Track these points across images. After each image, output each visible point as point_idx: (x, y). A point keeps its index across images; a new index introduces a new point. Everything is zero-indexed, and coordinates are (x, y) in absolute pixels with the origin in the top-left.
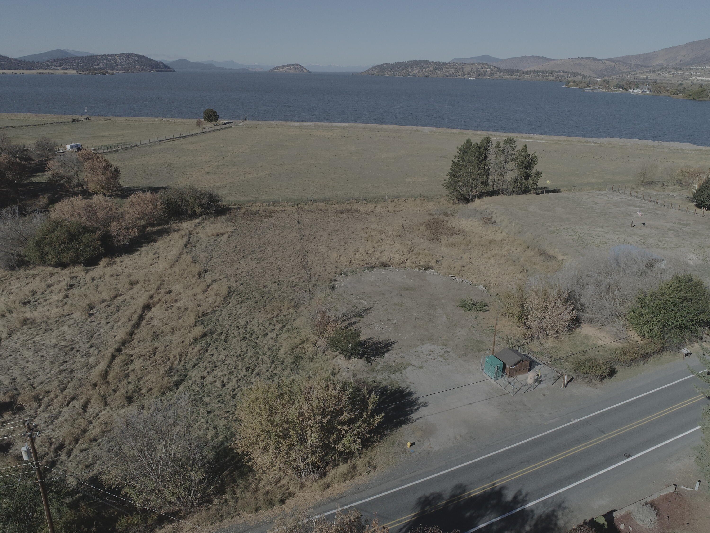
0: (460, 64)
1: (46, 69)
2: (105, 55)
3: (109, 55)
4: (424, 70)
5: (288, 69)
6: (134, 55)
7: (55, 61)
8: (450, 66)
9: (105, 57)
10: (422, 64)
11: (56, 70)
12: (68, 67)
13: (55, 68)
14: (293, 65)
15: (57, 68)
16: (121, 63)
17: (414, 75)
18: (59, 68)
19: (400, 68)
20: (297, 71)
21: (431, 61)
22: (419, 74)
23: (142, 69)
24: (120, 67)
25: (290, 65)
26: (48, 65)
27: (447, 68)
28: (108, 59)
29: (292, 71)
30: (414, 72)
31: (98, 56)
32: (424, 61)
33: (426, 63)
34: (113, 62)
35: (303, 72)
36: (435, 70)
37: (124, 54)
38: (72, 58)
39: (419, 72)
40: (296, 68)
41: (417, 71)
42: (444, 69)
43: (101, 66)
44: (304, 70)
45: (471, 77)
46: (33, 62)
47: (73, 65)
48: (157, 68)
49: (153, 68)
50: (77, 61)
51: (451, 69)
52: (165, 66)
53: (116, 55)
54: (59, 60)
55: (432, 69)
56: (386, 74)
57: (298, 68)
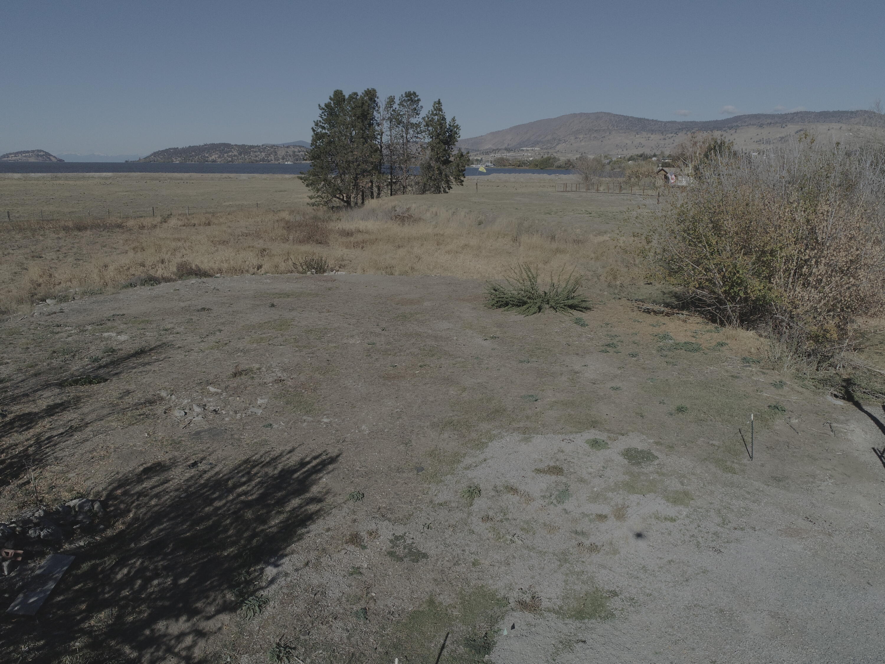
0: (272, 147)
4: (226, 155)
5: (25, 157)
8: (259, 149)
10: (222, 147)
14: (33, 151)
17: (214, 161)
19: (193, 153)
20: (40, 158)
21: (232, 144)
22: (219, 160)
25: (28, 152)
27: (255, 152)
29: (32, 160)
30: (213, 157)
32: (225, 144)
33: (228, 146)
35: (50, 160)
36: (240, 154)
39: (219, 157)
40: (38, 156)
41: (217, 156)
42: (252, 153)
44: (51, 157)
45: (287, 161)
51: (261, 152)
55: (236, 153)
56: (175, 160)
57: (41, 156)
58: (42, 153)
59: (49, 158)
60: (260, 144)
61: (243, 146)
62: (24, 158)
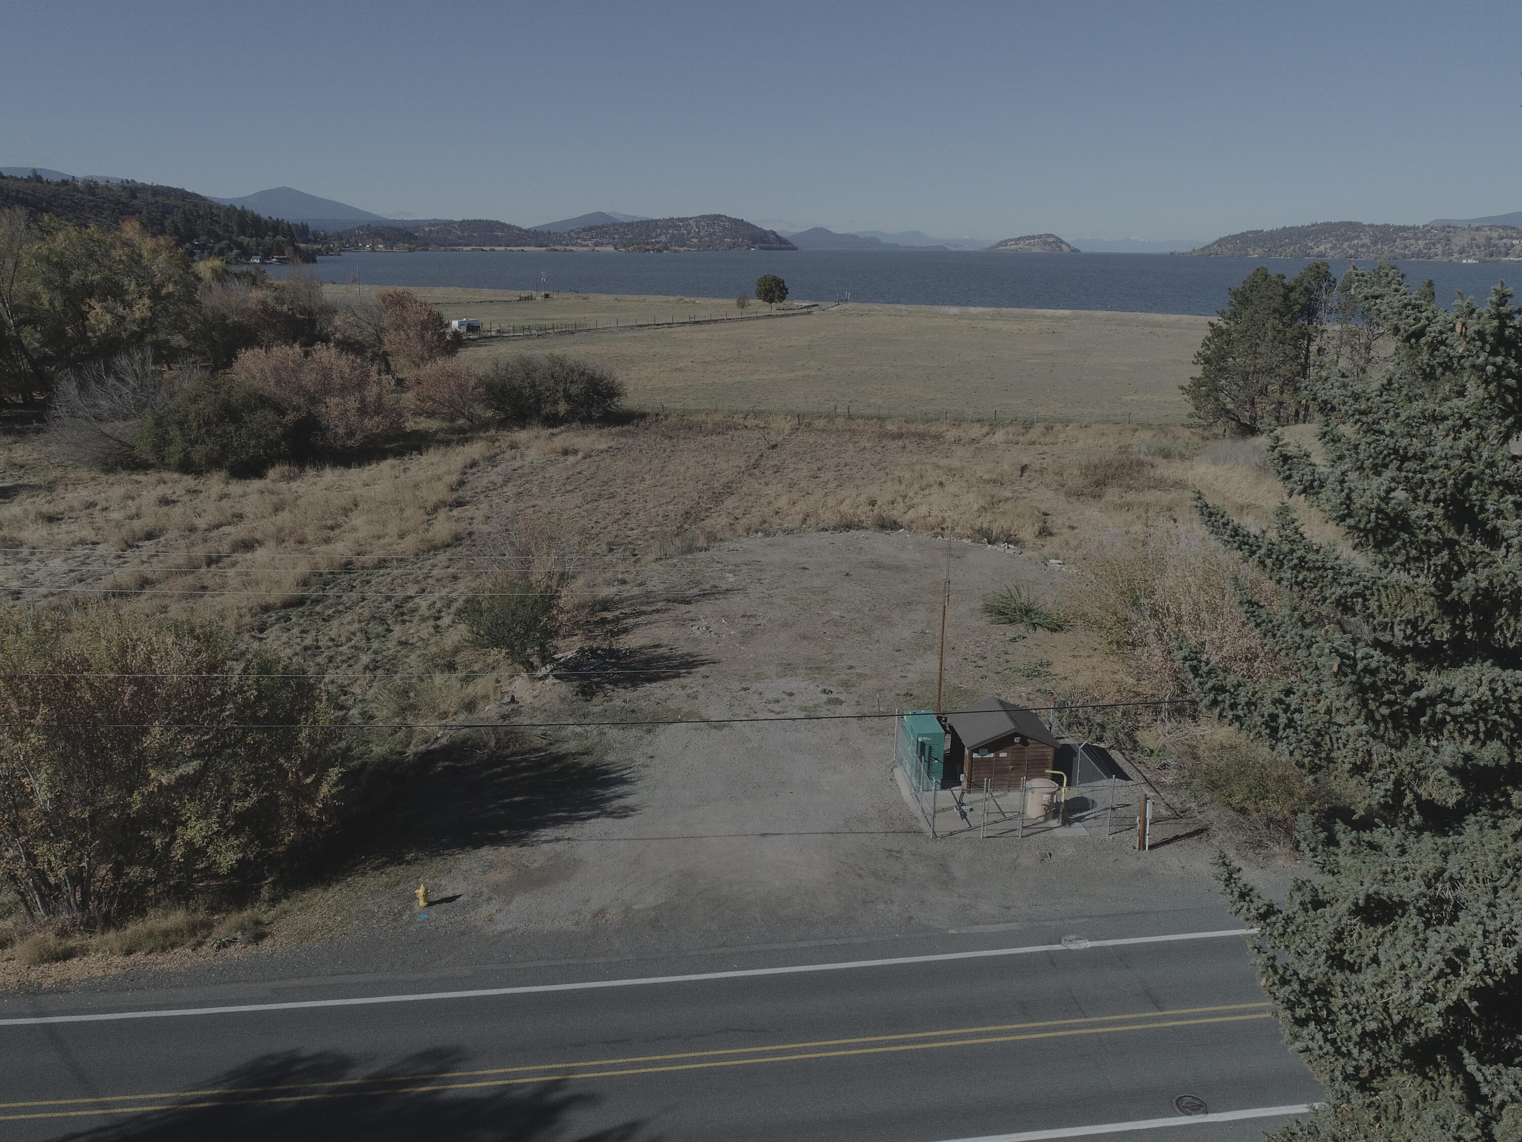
0: (1443, 229)
2: (672, 219)
3: (679, 220)
4: (1346, 244)
5: (1029, 244)
6: (724, 219)
7: (584, 230)
8: (1415, 234)
9: (671, 223)
10: (1343, 230)
11: (584, 246)
12: (604, 241)
13: (583, 243)
14: (1040, 236)
15: (586, 243)
16: (698, 233)
17: (1321, 255)
18: (589, 243)
19: (1287, 240)
20: (1048, 248)
21: (1366, 223)
22: (1332, 253)
23: (735, 245)
24: (695, 240)
25: (1033, 237)
26: (572, 239)
27: (1406, 238)
28: (676, 227)
29: (1036, 250)
30: (1322, 248)
31: (660, 220)
32: (1349, 223)
33: (1354, 228)
34: (685, 232)
35: (1061, 250)
36: (1375, 243)
37: (707, 216)
38: (614, 224)
39: (1332, 248)
40: (1046, 243)
41: (1329, 246)
42: (1398, 240)
43: (663, 238)
44: (1063, 246)
45: (1468, 257)
46: (549, 233)
47: (614, 238)
48: (764, 242)
49: (754, 243)
50: (621, 230)
51: (1417, 239)
52: (779, 239)
53: (691, 219)
54: (591, 229)
55: (1367, 241)
56: (1251, 253)
57: (1050, 244)
58: (1051, 240)
59: (1060, 247)
60: (1420, 224)
61: (1386, 227)
62: (1026, 247)
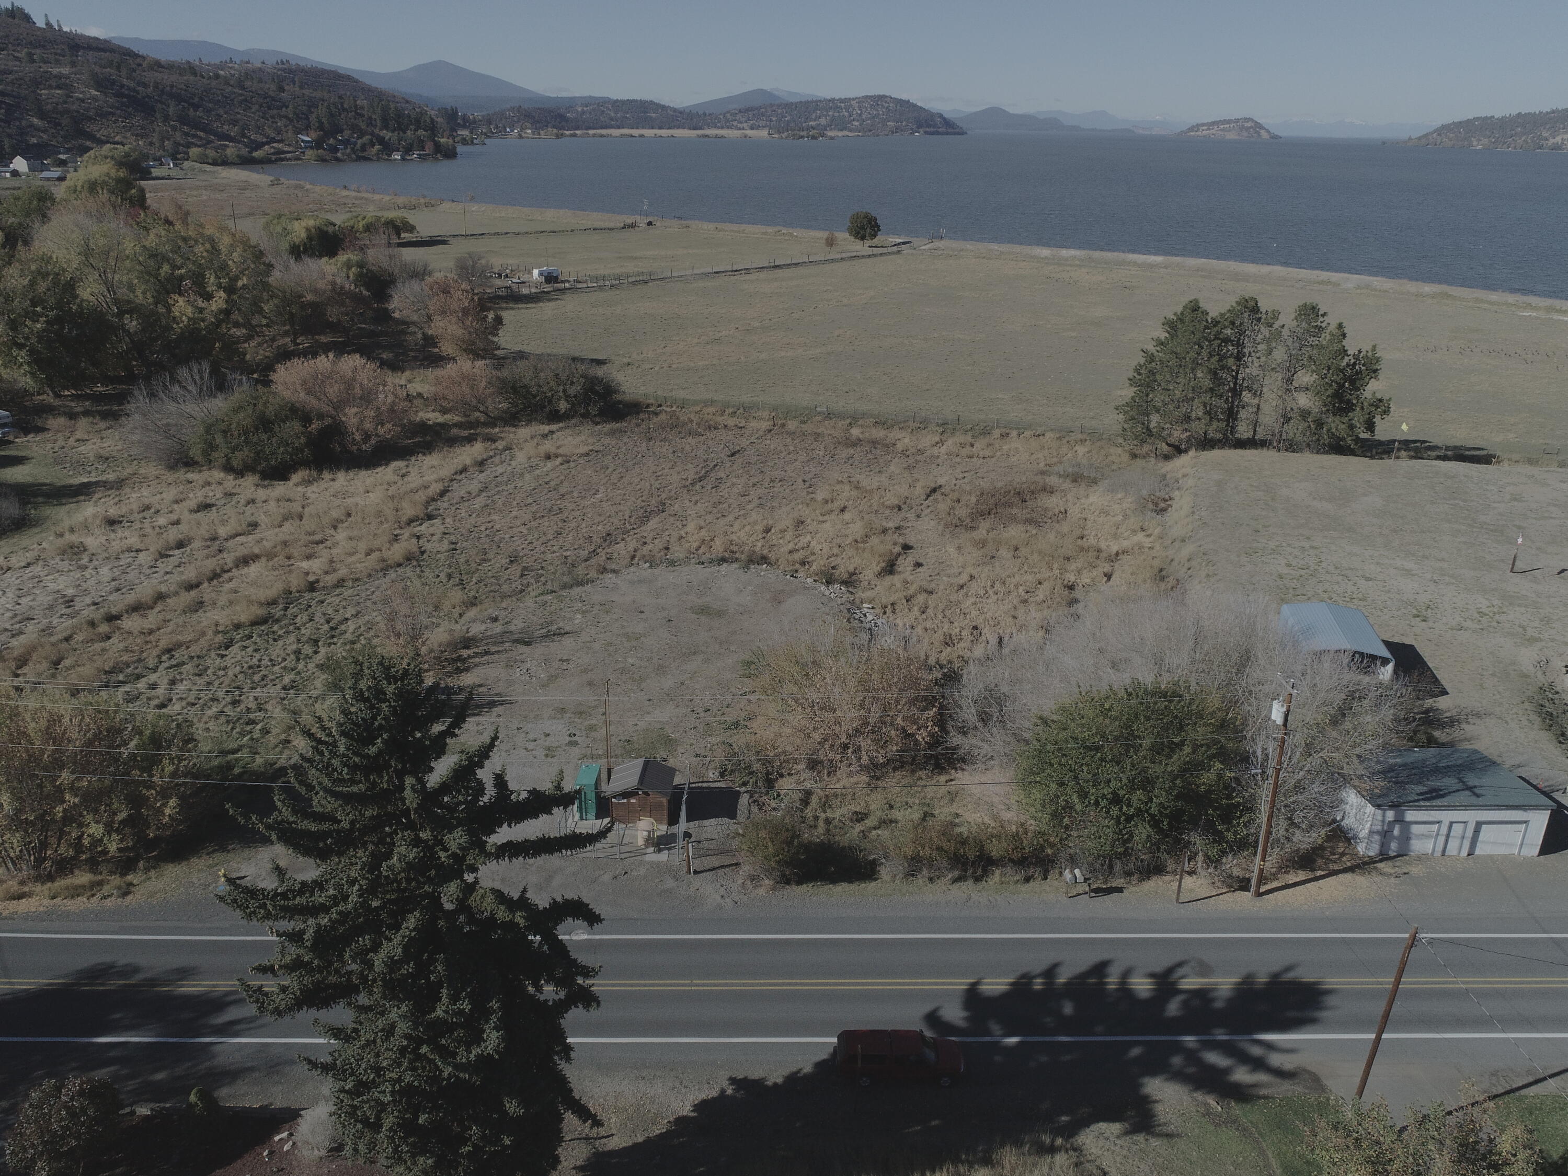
1: (722, 128)
2: (833, 100)
3: (841, 101)
5: (1223, 130)
6: (888, 100)
9: (833, 104)
11: (740, 129)
12: (761, 123)
13: (739, 125)
16: (860, 115)
17: (1557, 148)
18: (745, 125)
19: (1518, 129)
20: (1244, 134)
23: (898, 130)
24: (856, 123)
25: (1229, 122)
26: (727, 121)
28: (837, 109)
29: (1231, 137)
30: (1559, 139)
31: (820, 101)
34: (846, 114)
35: (1260, 136)
37: (870, 97)
38: (772, 104)
40: (1242, 129)
43: (823, 121)
44: (1262, 131)
46: (705, 114)
47: (771, 121)
48: (929, 126)
49: (920, 126)
50: (780, 111)
52: (947, 123)
53: (853, 99)
54: (747, 110)
57: (1248, 129)
58: (1249, 124)
59: (1259, 133)
62: (1220, 132)
